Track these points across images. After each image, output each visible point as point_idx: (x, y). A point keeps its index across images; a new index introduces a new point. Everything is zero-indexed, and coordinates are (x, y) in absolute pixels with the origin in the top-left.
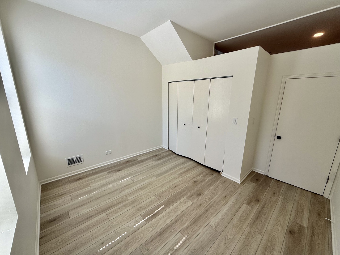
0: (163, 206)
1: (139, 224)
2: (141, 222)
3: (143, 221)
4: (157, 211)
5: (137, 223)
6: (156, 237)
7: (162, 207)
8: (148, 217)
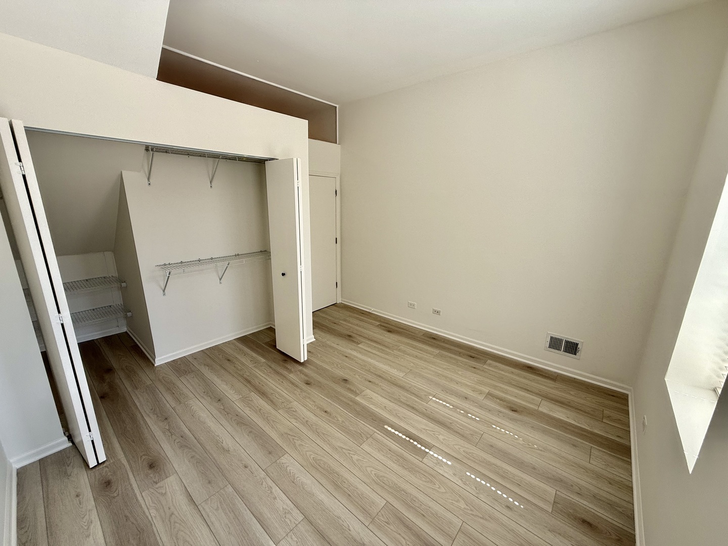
0: (386, 427)
1: (440, 458)
2: (436, 455)
3: (431, 453)
4: (400, 435)
5: (442, 461)
6: (449, 428)
7: (390, 429)
8: (419, 446)
